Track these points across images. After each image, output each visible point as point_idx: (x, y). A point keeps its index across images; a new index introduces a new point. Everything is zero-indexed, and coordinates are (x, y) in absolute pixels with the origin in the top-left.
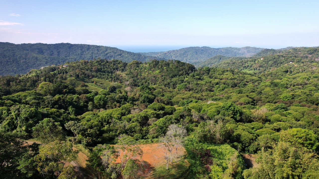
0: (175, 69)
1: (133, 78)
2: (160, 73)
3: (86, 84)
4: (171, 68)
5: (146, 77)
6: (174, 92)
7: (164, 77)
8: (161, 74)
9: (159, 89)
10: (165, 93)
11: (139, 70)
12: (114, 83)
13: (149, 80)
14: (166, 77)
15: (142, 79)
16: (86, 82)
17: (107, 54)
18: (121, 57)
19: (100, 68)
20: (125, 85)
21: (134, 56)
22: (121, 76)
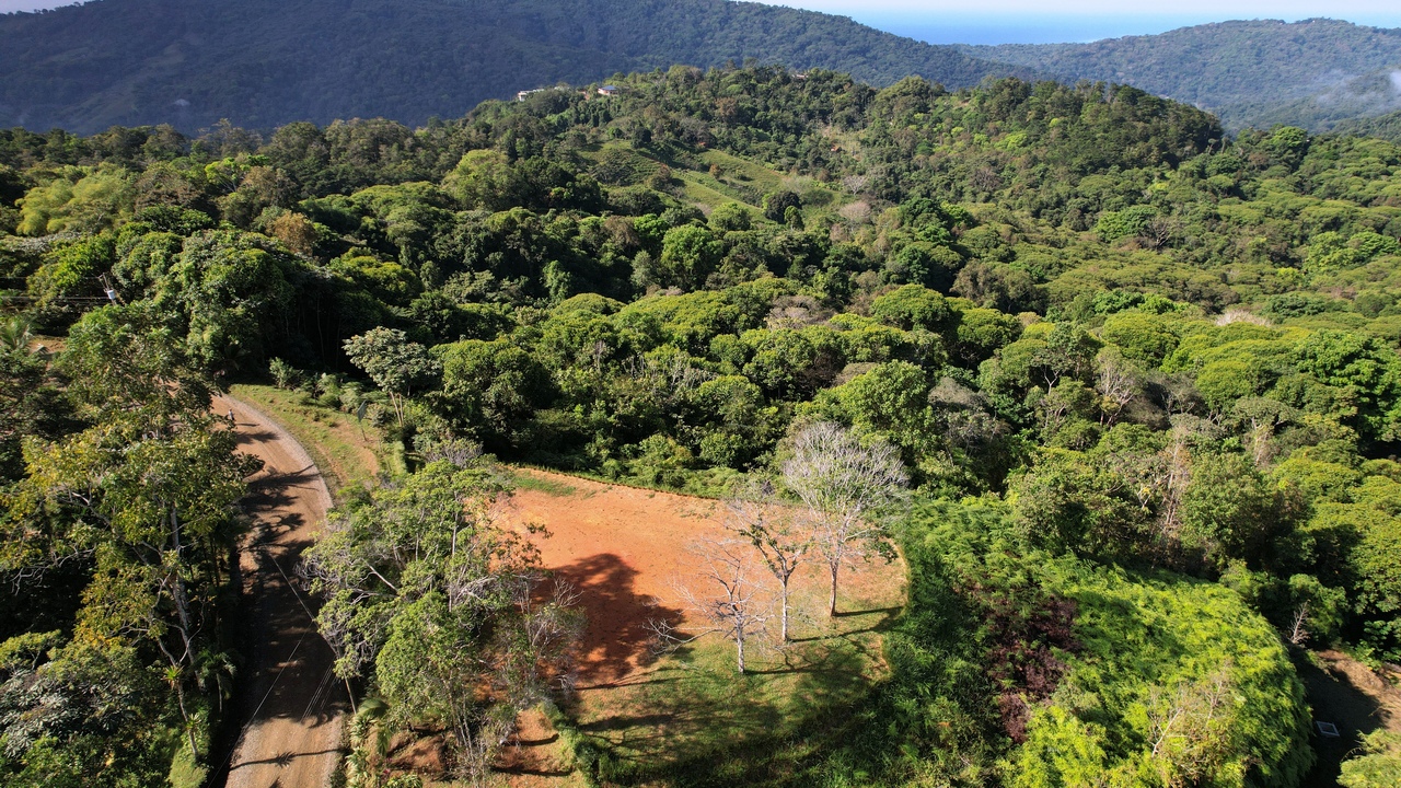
0: (1105, 131)
1: (889, 160)
2: (1024, 145)
3: (676, 174)
4: (1087, 127)
5: (953, 163)
6: (1074, 244)
7: (1041, 166)
8: (1030, 152)
9: (995, 225)
10: (1019, 247)
11: (926, 127)
12: (800, 179)
13: (963, 178)
14: (1051, 167)
15: (932, 171)
16: (676, 165)
17: (803, 47)
18: (864, 63)
19: (749, 109)
20: (845, 189)
21: (927, 59)
22: (839, 150)
